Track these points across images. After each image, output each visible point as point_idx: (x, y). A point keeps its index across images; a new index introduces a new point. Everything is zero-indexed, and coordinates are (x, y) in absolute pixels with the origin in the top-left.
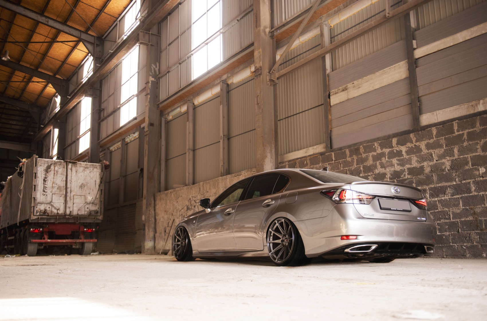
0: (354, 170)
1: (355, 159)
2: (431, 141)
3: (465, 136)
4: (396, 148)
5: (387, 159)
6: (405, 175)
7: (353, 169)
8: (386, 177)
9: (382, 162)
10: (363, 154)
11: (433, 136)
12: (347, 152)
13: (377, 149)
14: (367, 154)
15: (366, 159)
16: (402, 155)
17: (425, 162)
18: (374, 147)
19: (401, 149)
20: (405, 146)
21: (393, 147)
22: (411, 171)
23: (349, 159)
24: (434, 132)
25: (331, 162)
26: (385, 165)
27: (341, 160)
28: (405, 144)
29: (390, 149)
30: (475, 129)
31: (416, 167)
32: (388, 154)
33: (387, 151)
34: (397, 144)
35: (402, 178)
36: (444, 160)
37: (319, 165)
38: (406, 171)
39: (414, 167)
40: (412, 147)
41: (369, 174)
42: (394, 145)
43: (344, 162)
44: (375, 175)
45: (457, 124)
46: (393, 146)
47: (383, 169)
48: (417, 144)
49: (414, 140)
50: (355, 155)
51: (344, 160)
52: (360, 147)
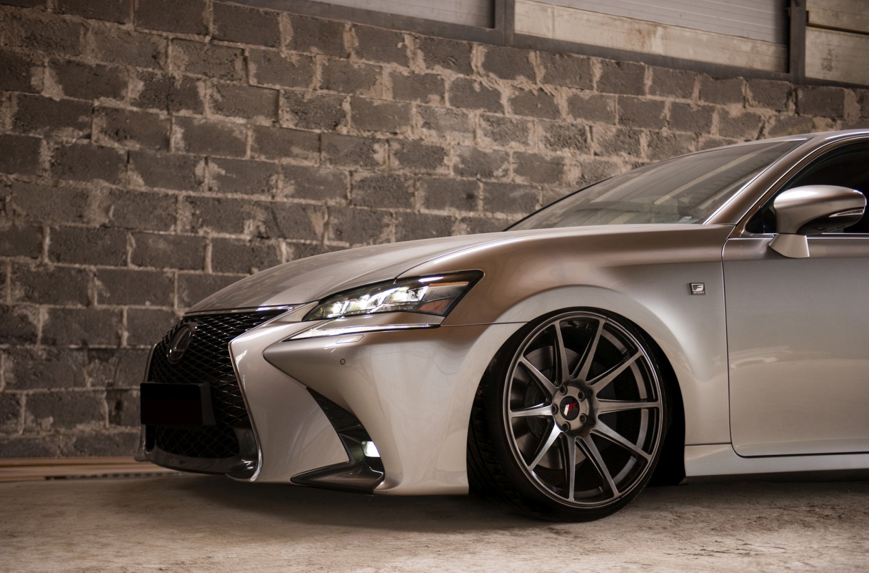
0: (311, 101)
1: (318, 63)
2: (586, 94)
3: (666, 113)
4: (483, 80)
5: (448, 105)
6: (506, 171)
7: (308, 97)
8: (446, 161)
9: (429, 108)
10: (353, 55)
11: (591, 81)
13: (413, 59)
14: (372, 63)
15: (369, 80)
16: (500, 108)
17: (566, 149)
18: (400, 45)
19: (496, 86)
20: (510, 81)
21: (469, 70)
22: (525, 164)
23: (287, 53)
24: (595, 71)
25: (197, 38)
26: (442, 123)
27: (253, 47)
28: (513, 78)
29: (461, 76)
30: (689, 101)
31: (542, 158)
32: (451, 89)
33: (450, 76)
34: (484, 66)
35: (497, 177)
36: (614, 159)
37: (124, 27)
38: (511, 159)
39: (535, 155)
40: (531, 91)
41: (379, 135)
42: (477, 67)
43: (265, 57)
44: (402, 143)
45: (652, 73)
46: (474, 68)
47: (433, 132)
48: (548, 88)
49: (540, 73)
50: (320, 48)
51: (264, 51)
52: (343, 26)
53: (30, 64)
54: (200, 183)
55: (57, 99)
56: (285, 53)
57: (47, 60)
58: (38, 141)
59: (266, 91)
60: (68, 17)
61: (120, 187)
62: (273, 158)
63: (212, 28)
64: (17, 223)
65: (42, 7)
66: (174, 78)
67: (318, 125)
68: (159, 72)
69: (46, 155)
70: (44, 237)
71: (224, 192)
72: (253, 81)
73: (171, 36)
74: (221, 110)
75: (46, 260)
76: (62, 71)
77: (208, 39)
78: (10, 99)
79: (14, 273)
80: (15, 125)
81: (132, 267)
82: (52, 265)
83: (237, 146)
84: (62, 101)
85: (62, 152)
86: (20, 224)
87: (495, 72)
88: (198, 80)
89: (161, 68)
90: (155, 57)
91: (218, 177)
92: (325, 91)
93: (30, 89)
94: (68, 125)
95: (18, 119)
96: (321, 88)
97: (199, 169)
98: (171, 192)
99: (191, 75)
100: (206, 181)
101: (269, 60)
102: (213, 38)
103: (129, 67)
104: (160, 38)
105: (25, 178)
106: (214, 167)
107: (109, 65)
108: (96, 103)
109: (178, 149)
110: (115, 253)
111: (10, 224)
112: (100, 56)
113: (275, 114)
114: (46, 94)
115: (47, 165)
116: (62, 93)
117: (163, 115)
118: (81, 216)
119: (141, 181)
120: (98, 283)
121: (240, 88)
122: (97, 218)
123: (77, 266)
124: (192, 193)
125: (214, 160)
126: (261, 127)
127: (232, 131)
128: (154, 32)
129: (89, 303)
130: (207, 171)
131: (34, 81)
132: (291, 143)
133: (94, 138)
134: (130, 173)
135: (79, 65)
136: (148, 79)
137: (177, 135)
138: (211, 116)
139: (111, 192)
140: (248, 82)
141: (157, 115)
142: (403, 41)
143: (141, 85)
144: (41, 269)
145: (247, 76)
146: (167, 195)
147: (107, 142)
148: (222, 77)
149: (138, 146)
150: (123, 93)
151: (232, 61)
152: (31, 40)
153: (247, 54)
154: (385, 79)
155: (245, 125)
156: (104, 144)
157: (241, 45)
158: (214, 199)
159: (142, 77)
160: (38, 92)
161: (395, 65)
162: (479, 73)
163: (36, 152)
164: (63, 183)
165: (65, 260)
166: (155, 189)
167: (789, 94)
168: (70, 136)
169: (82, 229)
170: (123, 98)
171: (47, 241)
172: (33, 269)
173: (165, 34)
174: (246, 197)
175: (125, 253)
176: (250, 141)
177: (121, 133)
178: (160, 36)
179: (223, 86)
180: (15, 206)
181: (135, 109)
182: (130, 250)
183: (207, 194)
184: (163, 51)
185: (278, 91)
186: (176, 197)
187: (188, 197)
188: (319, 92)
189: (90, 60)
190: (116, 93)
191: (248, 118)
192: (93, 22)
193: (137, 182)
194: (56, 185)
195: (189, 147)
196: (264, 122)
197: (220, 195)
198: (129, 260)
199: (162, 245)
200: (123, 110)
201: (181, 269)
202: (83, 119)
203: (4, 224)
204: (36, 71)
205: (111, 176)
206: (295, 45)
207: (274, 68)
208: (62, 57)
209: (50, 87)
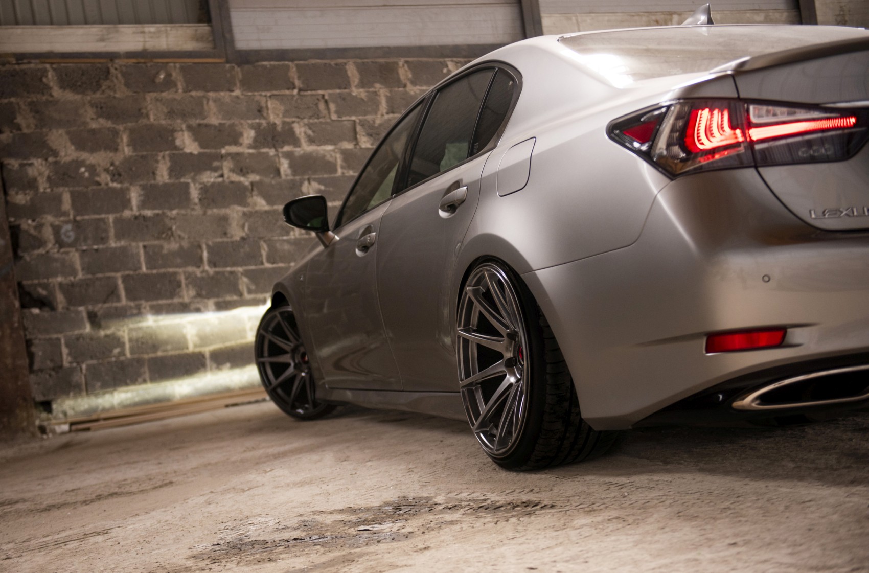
0: (380, 125)
1: (382, 95)
7: (378, 122)
10: (409, 85)
12: (352, 70)
23: (357, 92)
25: (287, 92)
27: (330, 91)
37: (234, 94)
43: (340, 97)
50: (381, 83)
51: (339, 94)
52: (397, 63)
53: (173, 131)
55: (196, 152)
56: (355, 92)
57: (184, 127)
58: (187, 184)
59: (345, 123)
60: (193, 93)
61: (249, 209)
63: (297, 83)
64: (183, 244)
65: (174, 90)
66: (275, 124)
68: (264, 122)
69: (195, 193)
70: (202, 252)
72: (334, 117)
73: (269, 94)
74: (314, 142)
75: (207, 268)
76: (197, 132)
77: (295, 92)
78: (163, 157)
79: (186, 279)
80: (170, 176)
81: (268, 265)
82: (211, 271)
83: (331, 167)
84: (200, 154)
85: (205, 190)
86: (185, 244)
88: (293, 122)
89: (265, 118)
90: (260, 111)
91: (319, 192)
92: (391, 115)
93: (176, 148)
94: (206, 170)
95: (171, 171)
96: (387, 113)
99: (287, 120)
101: (344, 99)
102: (300, 90)
103: (242, 121)
104: (261, 96)
105: (183, 212)
106: (315, 185)
107: (228, 122)
108: (223, 151)
109: (287, 175)
110: (253, 257)
111: (178, 245)
112: (220, 116)
113: (355, 139)
114: (187, 150)
115: (197, 201)
116: (198, 148)
117: (272, 152)
118: (225, 233)
119: (263, 202)
120: (245, 279)
121: (326, 123)
122: (237, 233)
123: (229, 269)
125: (315, 180)
126: (346, 150)
127: (324, 156)
128: (256, 93)
129: (241, 295)
131: (178, 142)
133: (226, 176)
134: (255, 198)
135: (207, 126)
136: (257, 127)
137: (284, 166)
138: (307, 148)
139: (244, 214)
140: (330, 118)
141: (268, 153)
142: (447, 66)
143: (252, 133)
144: (204, 274)
145: (329, 113)
147: (236, 178)
148: (310, 117)
149: (257, 178)
150: (241, 140)
151: (316, 105)
152: (171, 114)
153: (326, 97)
155: (333, 151)
156: (233, 179)
157: (321, 92)
159: (252, 127)
160: (182, 149)
163: (187, 193)
164: (209, 212)
165: (219, 266)
166: (275, 207)
168: (209, 178)
169: (227, 243)
170: (241, 145)
171: (205, 254)
172: (199, 275)
173: (263, 93)
175: (261, 256)
176: (339, 162)
177: (244, 170)
178: (261, 95)
179: (312, 124)
180: (179, 232)
181: (251, 151)
182: (264, 253)
184: (264, 106)
185: (354, 121)
188: (386, 117)
189: (214, 120)
190: (235, 141)
191: (335, 145)
192: (211, 94)
193: (261, 204)
194: (205, 214)
195: (295, 173)
196: (348, 146)
198: (264, 260)
199: (286, 247)
200: (243, 153)
202: (216, 164)
203: (174, 246)
204: (178, 135)
205: (242, 202)
206: (362, 84)
207: (348, 105)
208: (194, 122)
209: (189, 145)
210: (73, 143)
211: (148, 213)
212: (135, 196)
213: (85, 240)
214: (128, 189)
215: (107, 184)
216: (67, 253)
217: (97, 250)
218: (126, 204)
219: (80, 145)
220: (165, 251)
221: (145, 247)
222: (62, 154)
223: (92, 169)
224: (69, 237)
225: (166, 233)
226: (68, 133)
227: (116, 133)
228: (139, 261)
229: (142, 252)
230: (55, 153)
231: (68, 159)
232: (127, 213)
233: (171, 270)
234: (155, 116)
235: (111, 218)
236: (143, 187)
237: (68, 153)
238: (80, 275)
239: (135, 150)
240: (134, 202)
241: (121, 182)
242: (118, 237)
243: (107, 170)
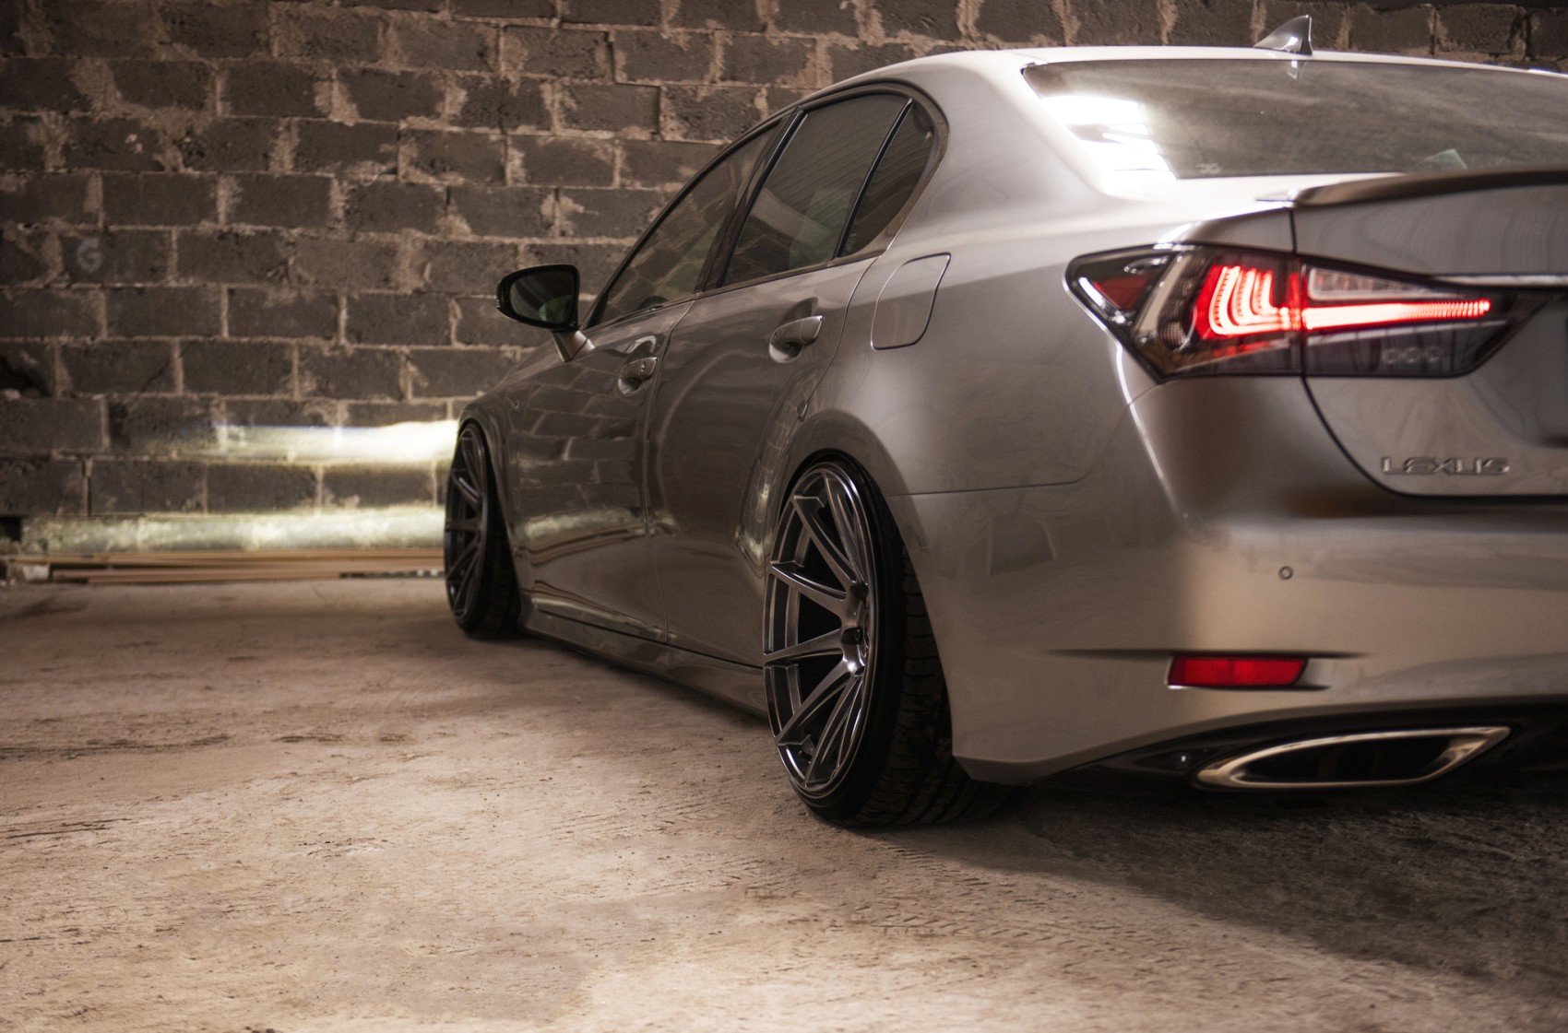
0: (707, 100)
1: (718, 42)
7: (703, 93)
10: (771, 26)
11: (1158, 32)
13: (865, 24)
14: (799, 35)
15: (796, 60)
18: (843, 5)
21: (954, 33)
23: (673, 33)
24: (1165, 17)
25: (539, 22)
27: (621, 28)
28: (1027, 39)
33: (923, 45)
34: (978, 24)
37: (437, 17)
42: (966, 27)
43: (638, 40)
45: (1265, 12)
46: (962, 29)
49: (1072, 28)
50: (720, 20)
51: (637, 33)
53: (314, 79)
54: (548, 225)
55: (350, 123)
56: (667, 32)
57: (334, 72)
58: (328, 180)
59: (641, 90)
60: (361, 10)
61: (438, 237)
62: (653, 185)
63: (560, 6)
64: (304, 292)
66: (508, 81)
67: (718, 134)
69: (338, 200)
70: (339, 311)
71: (583, 236)
72: (621, 77)
73: (503, 23)
74: (576, 122)
75: (343, 341)
76: (358, 86)
77: (555, 22)
78: (288, 128)
79: (302, 359)
80: (297, 163)
81: (458, 346)
82: (350, 347)
83: (601, 171)
84: (357, 126)
85: (359, 195)
86: (308, 293)
87: (996, 33)
88: (543, 81)
89: (490, 70)
90: (481, 55)
91: (574, 216)
92: (729, 83)
93: (314, 112)
94: (366, 158)
95: (299, 154)
96: (722, 79)
97: (547, 207)
98: (507, 241)
99: (532, 75)
100: (557, 223)
101: (644, 45)
102: (563, 20)
103: (446, 72)
104: (488, 27)
105: (312, 233)
106: (567, 202)
107: (418, 71)
108: (403, 126)
109: (516, 180)
110: (434, 328)
111: (294, 294)
112: (406, 59)
113: (654, 122)
114: (335, 118)
115: (340, 213)
116: (356, 114)
117: (495, 135)
118: (387, 280)
119: (465, 227)
120: (412, 369)
121: (603, 88)
122: (408, 280)
123: (384, 347)
124: (537, 241)
125: (568, 193)
126: (635, 141)
127: (593, 150)
128: (479, 20)
129: (401, 396)
130: (558, 208)
131: (319, 102)
132: (679, 161)
133: (402, 173)
134: (451, 217)
135: (378, 74)
136: (472, 86)
137: (515, 163)
138: (563, 132)
139: (427, 246)
140: (613, 79)
141: (486, 135)
143: (462, 96)
144: (337, 353)
145: (613, 70)
146: (502, 246)
147: (419, 177)
148: (576, 74)
149: (461, 180)
150: (439, 108)
151: (591, 51)
152: (313, 46)
153: (612, 39)
154: (821, 58)
155: (611, 141)
156: (414, 179)
157: (602, 27)
158: (569, 247)
159: (463, 84)
160: (325, 116)
161: (835, 36)
162: (969, 37)
163: (325, 198)
164: (362, 237)
165: (367, 340)
166: (487, 238)
167: (1517, 25)
168: (369, 173)
169: (388, 297)
170: (438, 116)
171: (344, 315)
172: (327, 353)
173: (493, 21)
174: (614, 241)
175: (448, 327)
176: (619, 163)
177: (438, 164)
178: (488, 24)
179: (577, 87)
180: (300, 270)
181: (455, 129)
182: (454, 323)
183: (559, 241)
184: (492, 45)
185: (658, 88)
186: (515, 247)
187: (532, 246)
188: (720, 85)
189: (393, 66)
190: (429, 111)
191: (616, 130)
192: (394, 15)
193: (461, 229)
194: (352, 240)
195: (532, 177)
196: (639, 134)
197: (577, 241)
198: (453, 336)
200: (439, 133)
201: (525, 346)
202: (385, 148)
203: (287, 295)
204: (321, 87)
205: (426, 223)
206: (683, 19)
207: (651, 56)
208: (355, 65)
209: (340, 108)
210: (120, 87)
211: (247, 229)
212: (224, 195)
213: (121, 271)
214: (214, 181)
215: (175, 169)
216: (84, 291)
217: (140, 291)
218: (208, 209)
219: (133, 91)
220: (269, 304)
221: (231, 292)
222: (98, 105)
223: (150, 138)
224: (91, 261)
225: (276, 270)
226: (113, 66)
227: (203, 74)
228: (217, 317)
229: (225, 301)
230: (84, 103)
231: (108, 115)
232: (206, 226)
233: (276, 340)
234: (282, 48)
235: (175, 233)
236: (243, 180)
237: (109, 103)
238: (104, 336)
239: (236, 109)
240: (222, 207)
241: (201, 168)
242: (184, 270)
243: (178, 143)
